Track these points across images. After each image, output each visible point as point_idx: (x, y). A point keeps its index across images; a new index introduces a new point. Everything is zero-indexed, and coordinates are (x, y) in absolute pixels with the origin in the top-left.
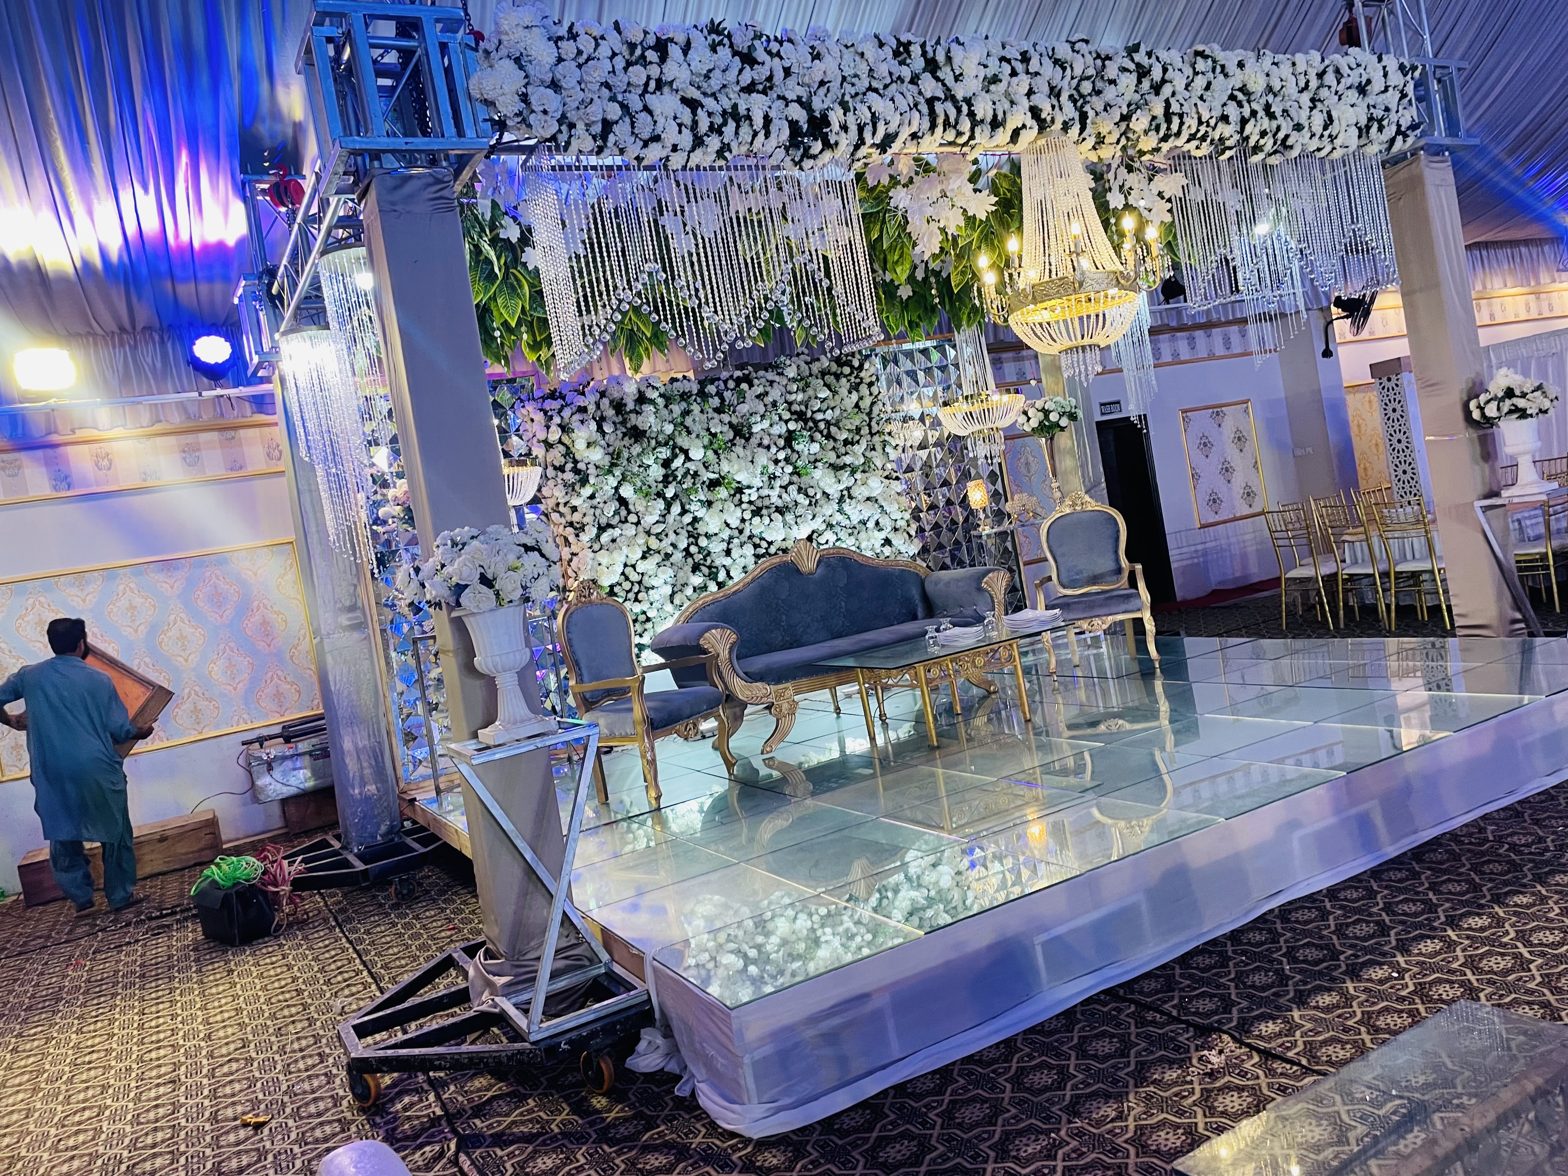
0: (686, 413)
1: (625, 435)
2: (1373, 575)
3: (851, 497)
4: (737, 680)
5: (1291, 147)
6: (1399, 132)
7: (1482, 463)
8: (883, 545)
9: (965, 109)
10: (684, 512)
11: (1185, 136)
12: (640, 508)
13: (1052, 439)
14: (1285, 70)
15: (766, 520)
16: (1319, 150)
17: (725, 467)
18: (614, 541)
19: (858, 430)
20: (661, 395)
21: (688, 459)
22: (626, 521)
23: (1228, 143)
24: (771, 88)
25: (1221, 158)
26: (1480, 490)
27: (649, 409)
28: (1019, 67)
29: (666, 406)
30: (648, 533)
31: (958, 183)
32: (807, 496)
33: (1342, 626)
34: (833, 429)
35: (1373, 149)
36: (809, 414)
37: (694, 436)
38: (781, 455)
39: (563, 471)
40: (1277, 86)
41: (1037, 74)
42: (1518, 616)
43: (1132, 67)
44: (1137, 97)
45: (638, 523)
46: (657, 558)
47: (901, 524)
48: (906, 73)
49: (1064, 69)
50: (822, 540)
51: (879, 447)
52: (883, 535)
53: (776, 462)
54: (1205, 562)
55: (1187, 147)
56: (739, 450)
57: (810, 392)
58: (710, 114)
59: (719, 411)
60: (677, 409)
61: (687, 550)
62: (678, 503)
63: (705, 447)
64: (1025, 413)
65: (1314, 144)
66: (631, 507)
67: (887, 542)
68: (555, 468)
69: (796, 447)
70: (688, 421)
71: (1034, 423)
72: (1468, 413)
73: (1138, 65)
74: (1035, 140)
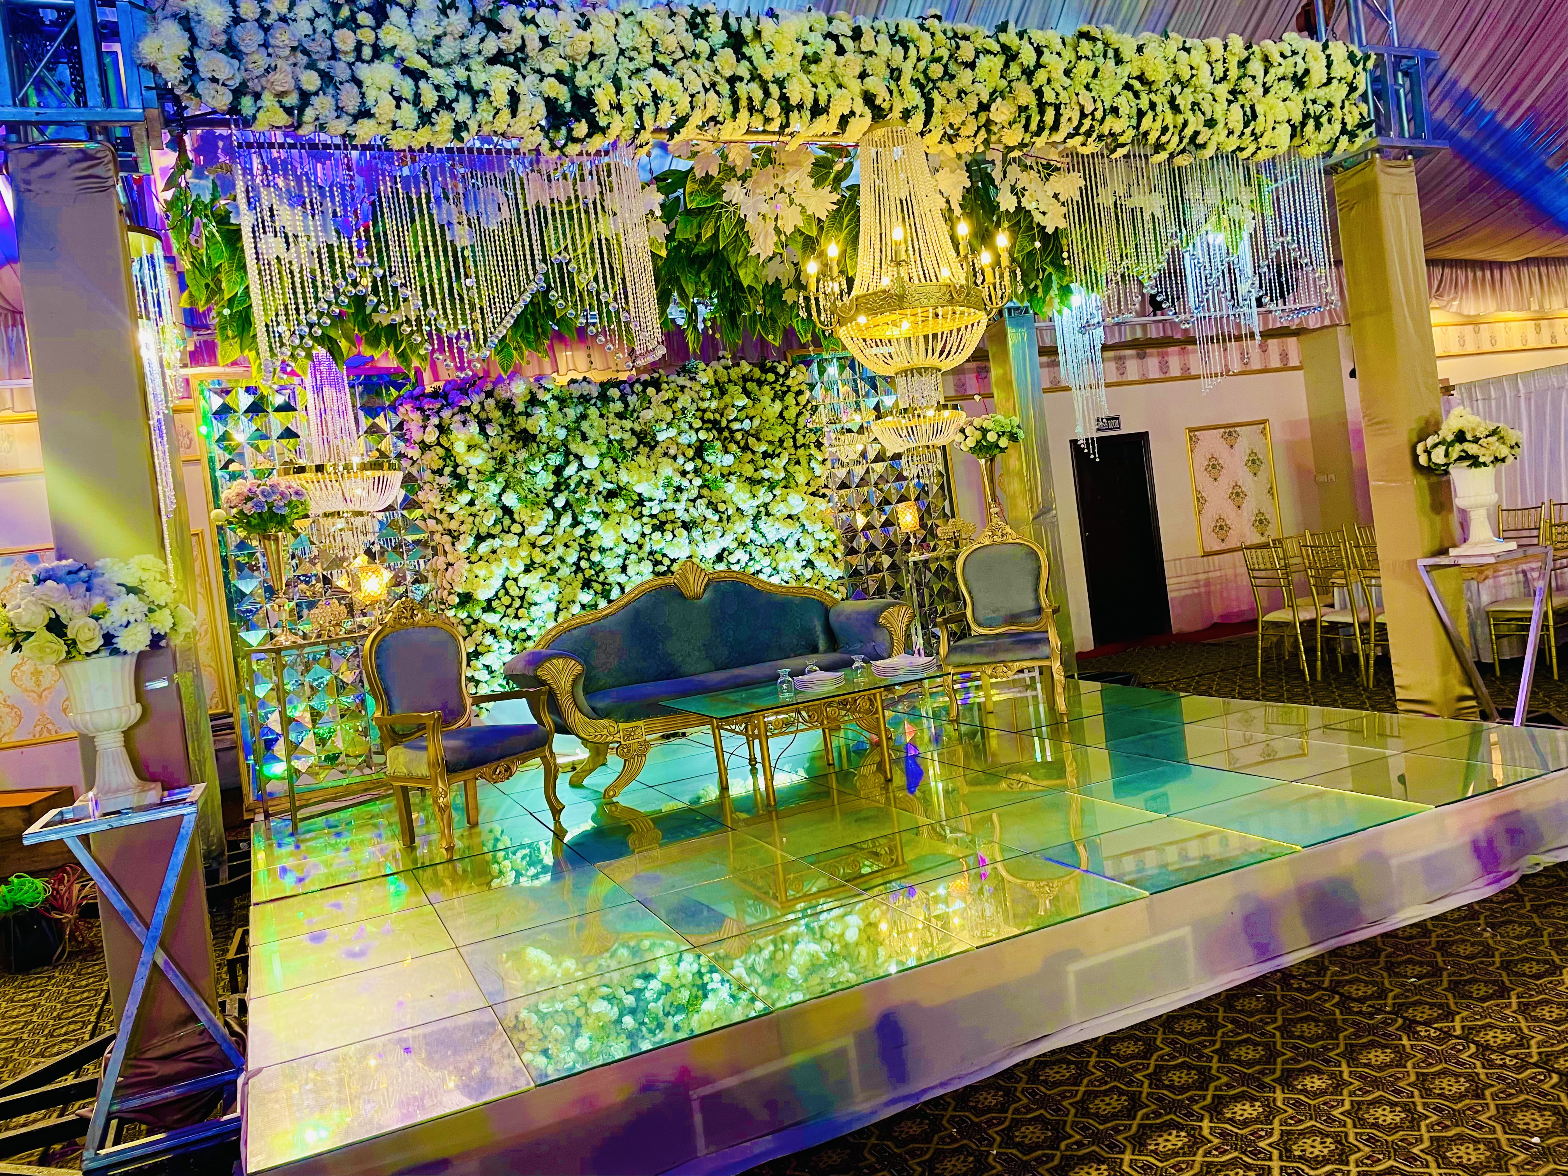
0: (584, 417)
1: (512, 438)
2: (1352, 625)
3: (768, 514)
4: (578, 715)
5: (1203, 146)
6: (1344, 131)
7: (1433, 516)
8: (804, 567)
9: (774, 90)
10: (576, 523)
11: (1065, 129)
12: (525, 518)
13: (992, 460)
14: (1198, 57)
15: (668, 536)
16: (1240, 149)
17: (624, 477)
18: (494, 552)
19: (781, 441)
20: (554, 397)
21: (582, 467)
22: (509, 532)
23: (1121, 140)
24: (524, 60)
25: (1113, 156)
26: (1428, 545)
27: (539, 411)
28: (848, 44)
29: (560, 410)
30: (533, 545)
31: (796, 177)
32: (716, 511)
33: (1319, 678)
34: (751, 441)
35: (1310, 151)
36: (724, 423)
37: (590, 442)
38: (690, 467)
39: (441, 475)
40: (1185, 75)
41: (871, 53)
42: (1469, 692)
43: (996, 48)
44: (1003, 83)
45: (521, 535)
46: (542, 572)
47: (826, 544)
48: (703, 47)
49: (906, 49)
50: (733, 559)
51: (803, 461)
52: (804, 555)
53: (684, 473)
54: (1208, 593)
55: (1071, 143)
56: (641, 459)
57: (727, 399)
58: (438, 88)
59: (620, 416)
60: (572, 413)
61: (577, 564)
62: (570, 513)
63: (601, 455)
64: (962, 431)
65: (1232, 143)
66: (516, 516)
67: (809, 563)
68: (433, 472)
69: (707, 459)
70: (585, 426)
71: (971, 443)
72: (1415, 457)
73: (1005, 48)
74: (870, 129)
